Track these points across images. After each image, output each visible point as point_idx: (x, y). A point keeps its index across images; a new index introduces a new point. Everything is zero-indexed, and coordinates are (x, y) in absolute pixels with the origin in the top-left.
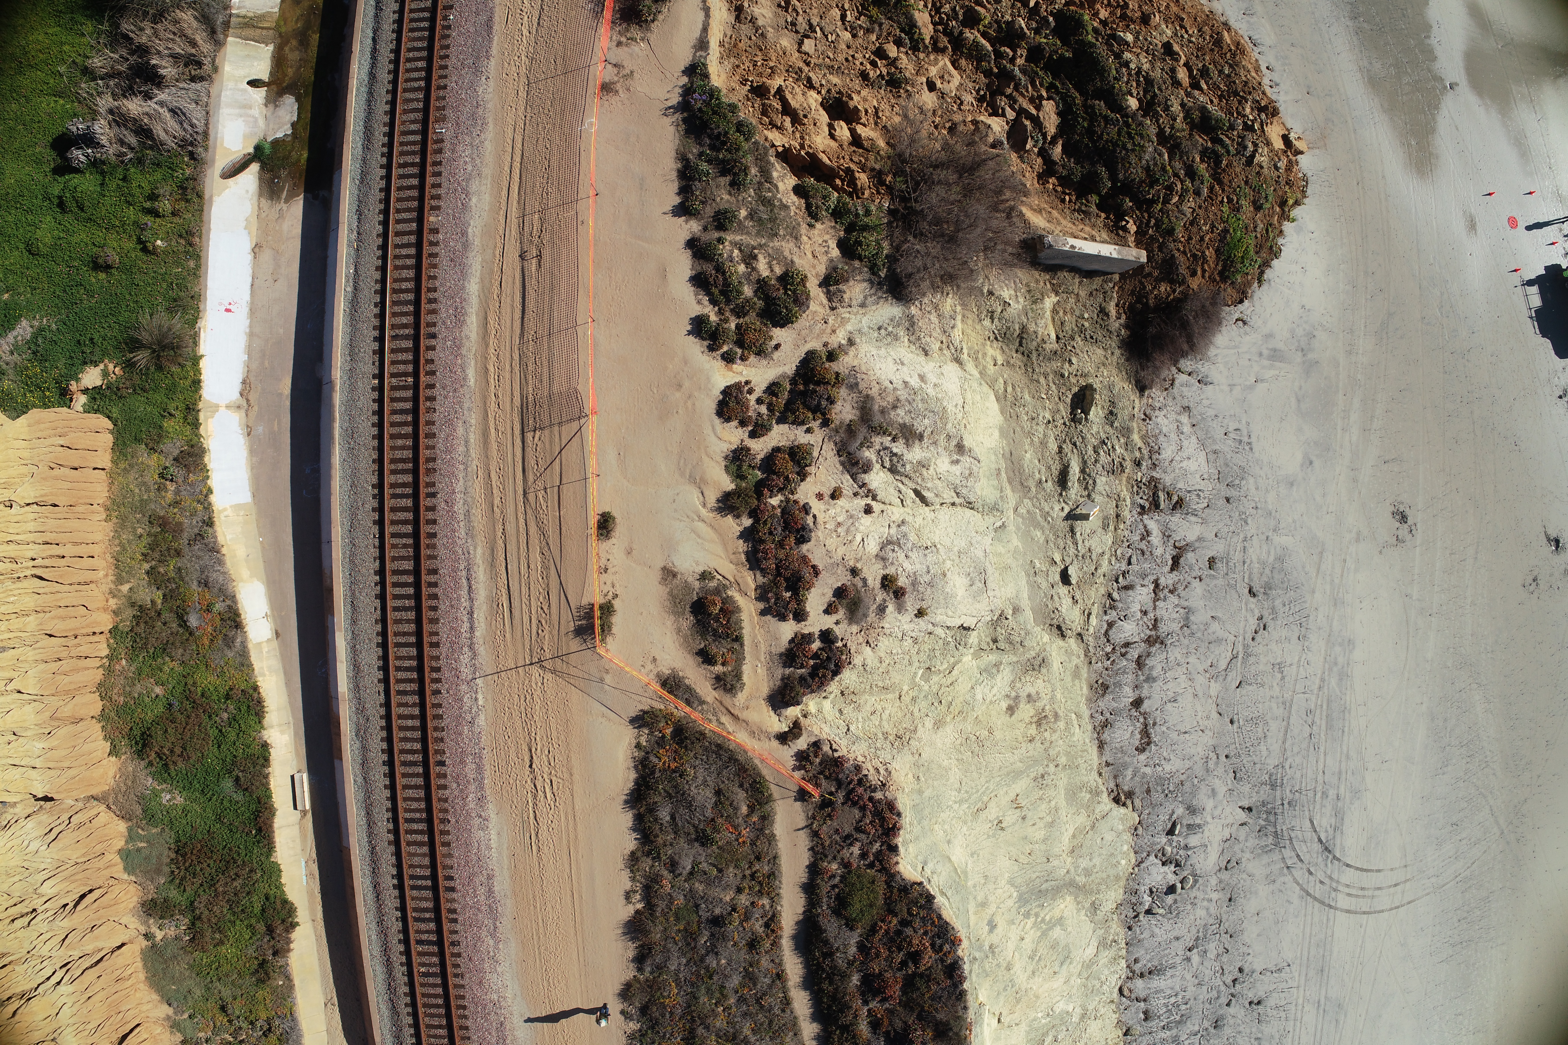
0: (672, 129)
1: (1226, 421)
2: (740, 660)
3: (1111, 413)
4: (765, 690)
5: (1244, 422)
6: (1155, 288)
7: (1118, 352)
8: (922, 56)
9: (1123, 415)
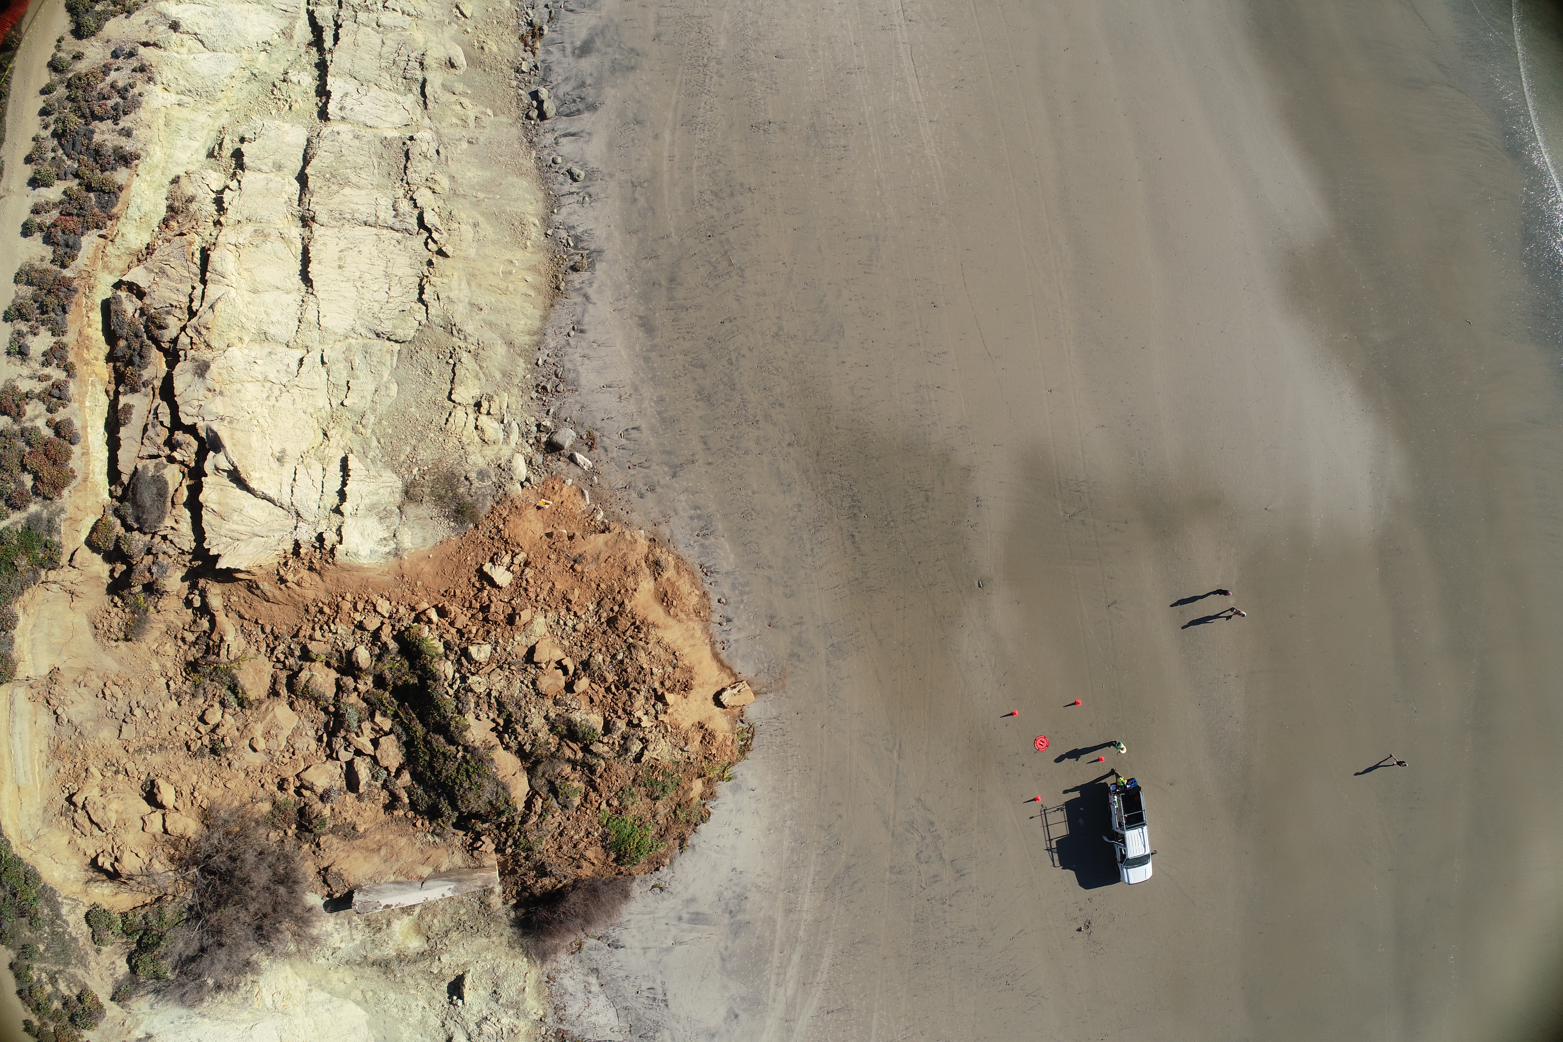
1: (638, 981)
3: (495, 992)
5: (659, 981)
6: (537, 882)
7: (508, 931)
8: (248, 712)
9: (508, 992)
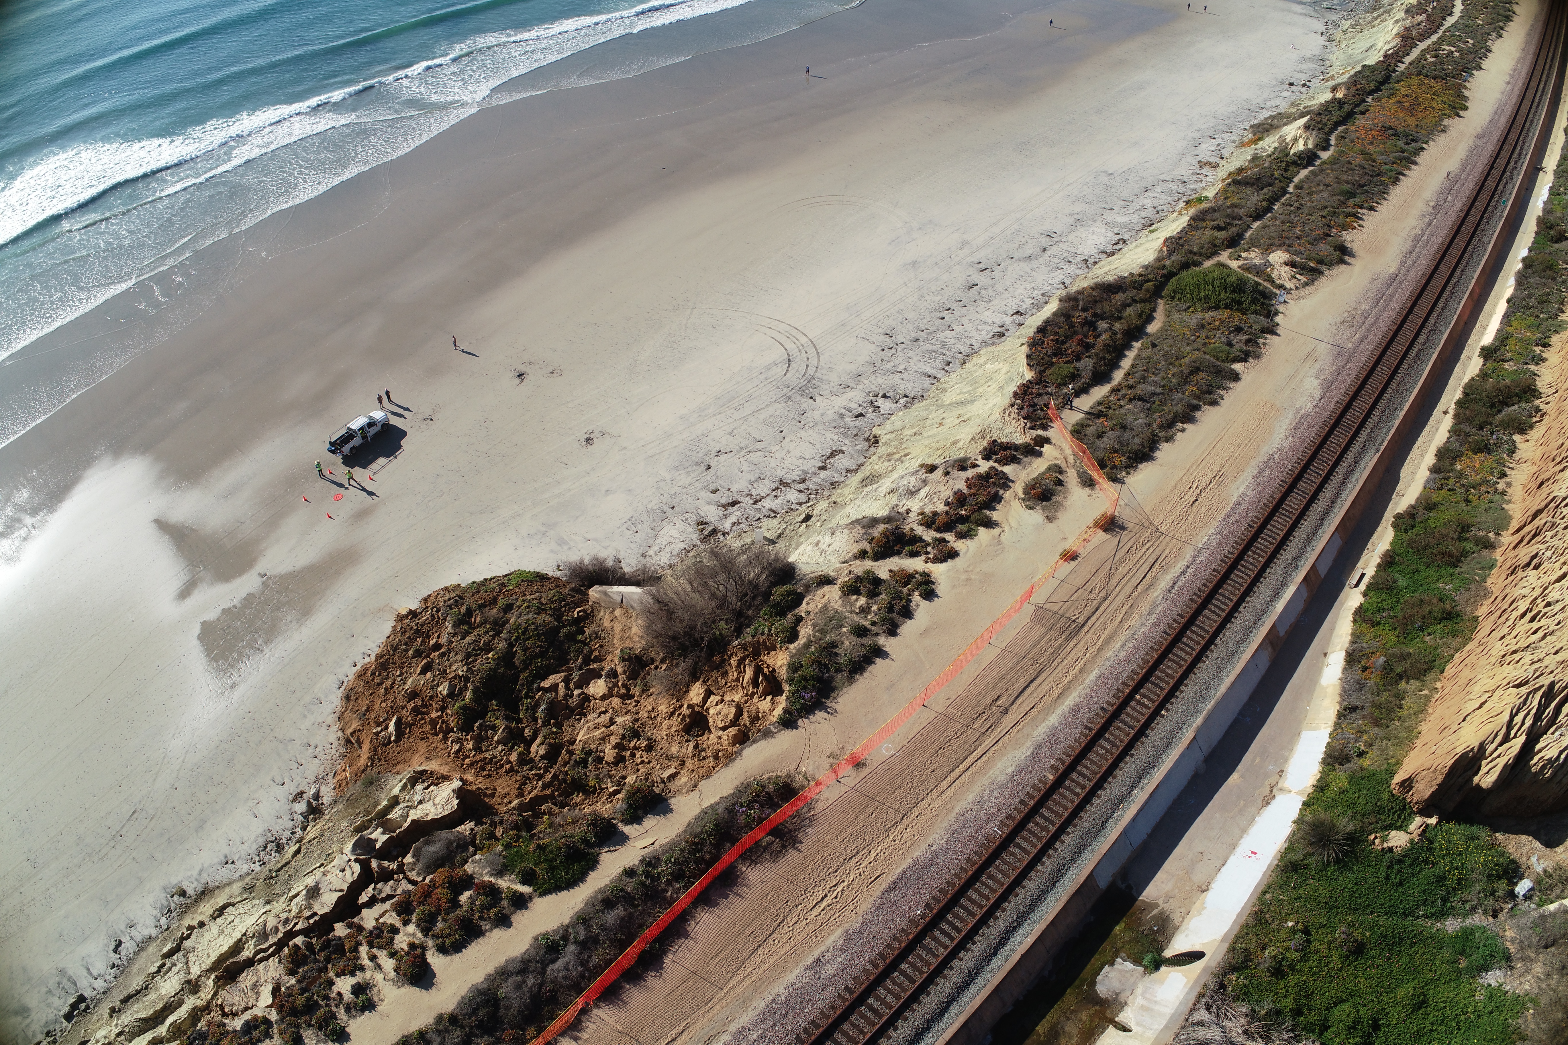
0: (840, 700)
1: (629, 537)
2: (1043, 474)
4: (1040, 460)
5: (620, 530)
